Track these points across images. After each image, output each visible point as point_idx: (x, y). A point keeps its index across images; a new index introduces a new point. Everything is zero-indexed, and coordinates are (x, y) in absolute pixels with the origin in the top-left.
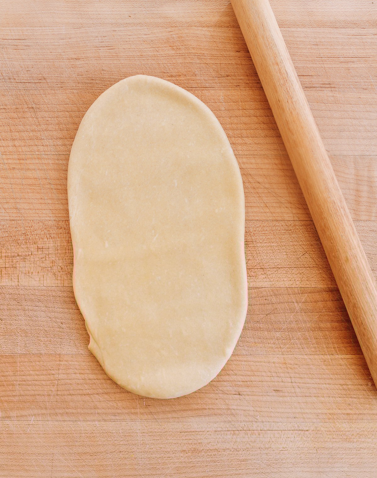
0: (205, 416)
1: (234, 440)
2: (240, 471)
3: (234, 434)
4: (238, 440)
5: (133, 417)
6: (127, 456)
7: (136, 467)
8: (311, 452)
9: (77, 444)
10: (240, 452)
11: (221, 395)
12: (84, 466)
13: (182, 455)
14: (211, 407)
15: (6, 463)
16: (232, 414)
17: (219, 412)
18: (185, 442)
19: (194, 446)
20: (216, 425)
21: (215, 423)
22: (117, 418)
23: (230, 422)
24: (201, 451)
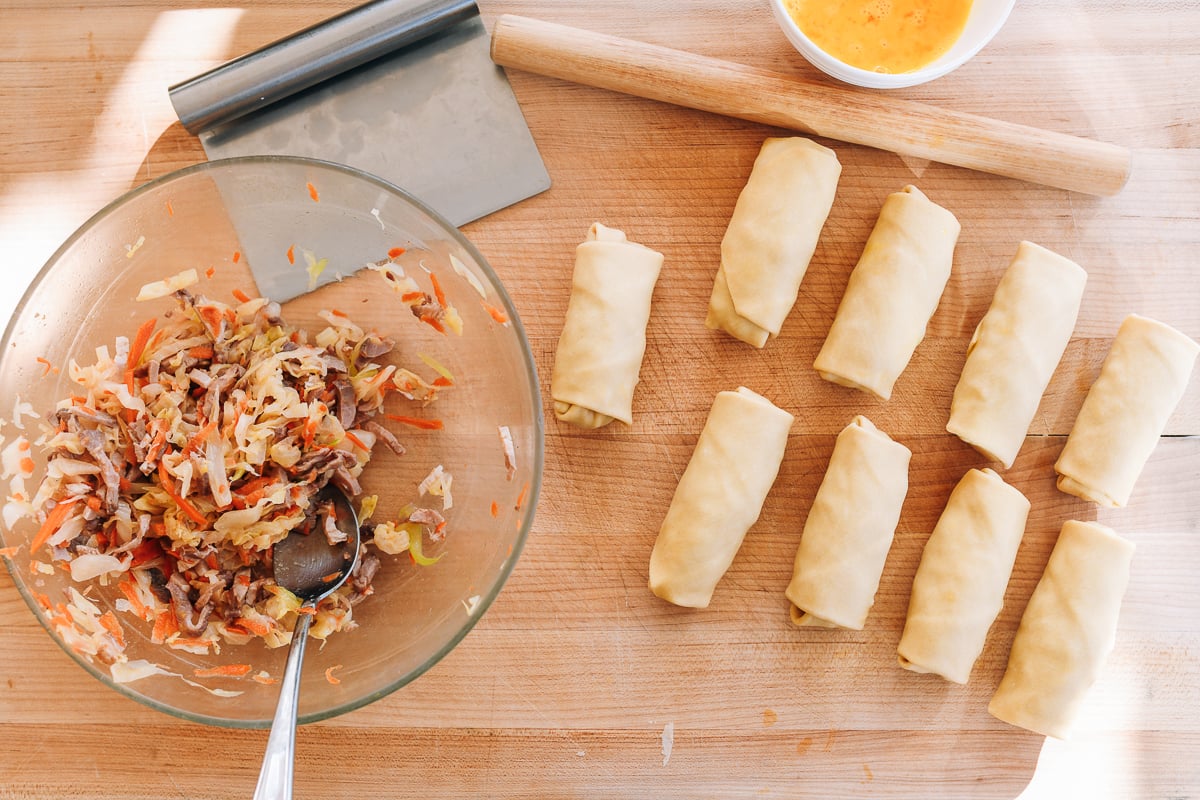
0: (715, 622)
1: (758, 656)
2: (766, 702)
3: (758, 648)
4: (764, 656)
5: (611, 623)
6: (601, 680)
7: (615, 696)
8: (870, 673)
9: (529, 663)
10: (767, 674)
11: (737, 592)
12: (538, 694)
13: (681, 678)
14: (723, 608)
15: (427, 691)
16: (754, 619)
17: (735, 615)
18: (687, 659)
19: (699, 666)
20: (730, 635)
21: (730, 631)
22: (588, 625)
23: (751, 630)
24: (708, 673)
